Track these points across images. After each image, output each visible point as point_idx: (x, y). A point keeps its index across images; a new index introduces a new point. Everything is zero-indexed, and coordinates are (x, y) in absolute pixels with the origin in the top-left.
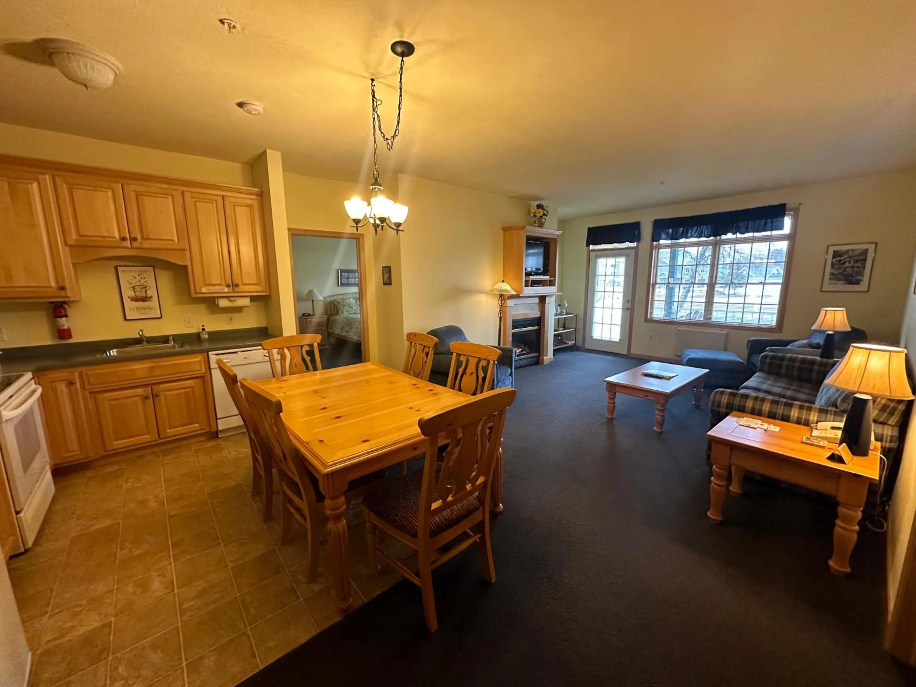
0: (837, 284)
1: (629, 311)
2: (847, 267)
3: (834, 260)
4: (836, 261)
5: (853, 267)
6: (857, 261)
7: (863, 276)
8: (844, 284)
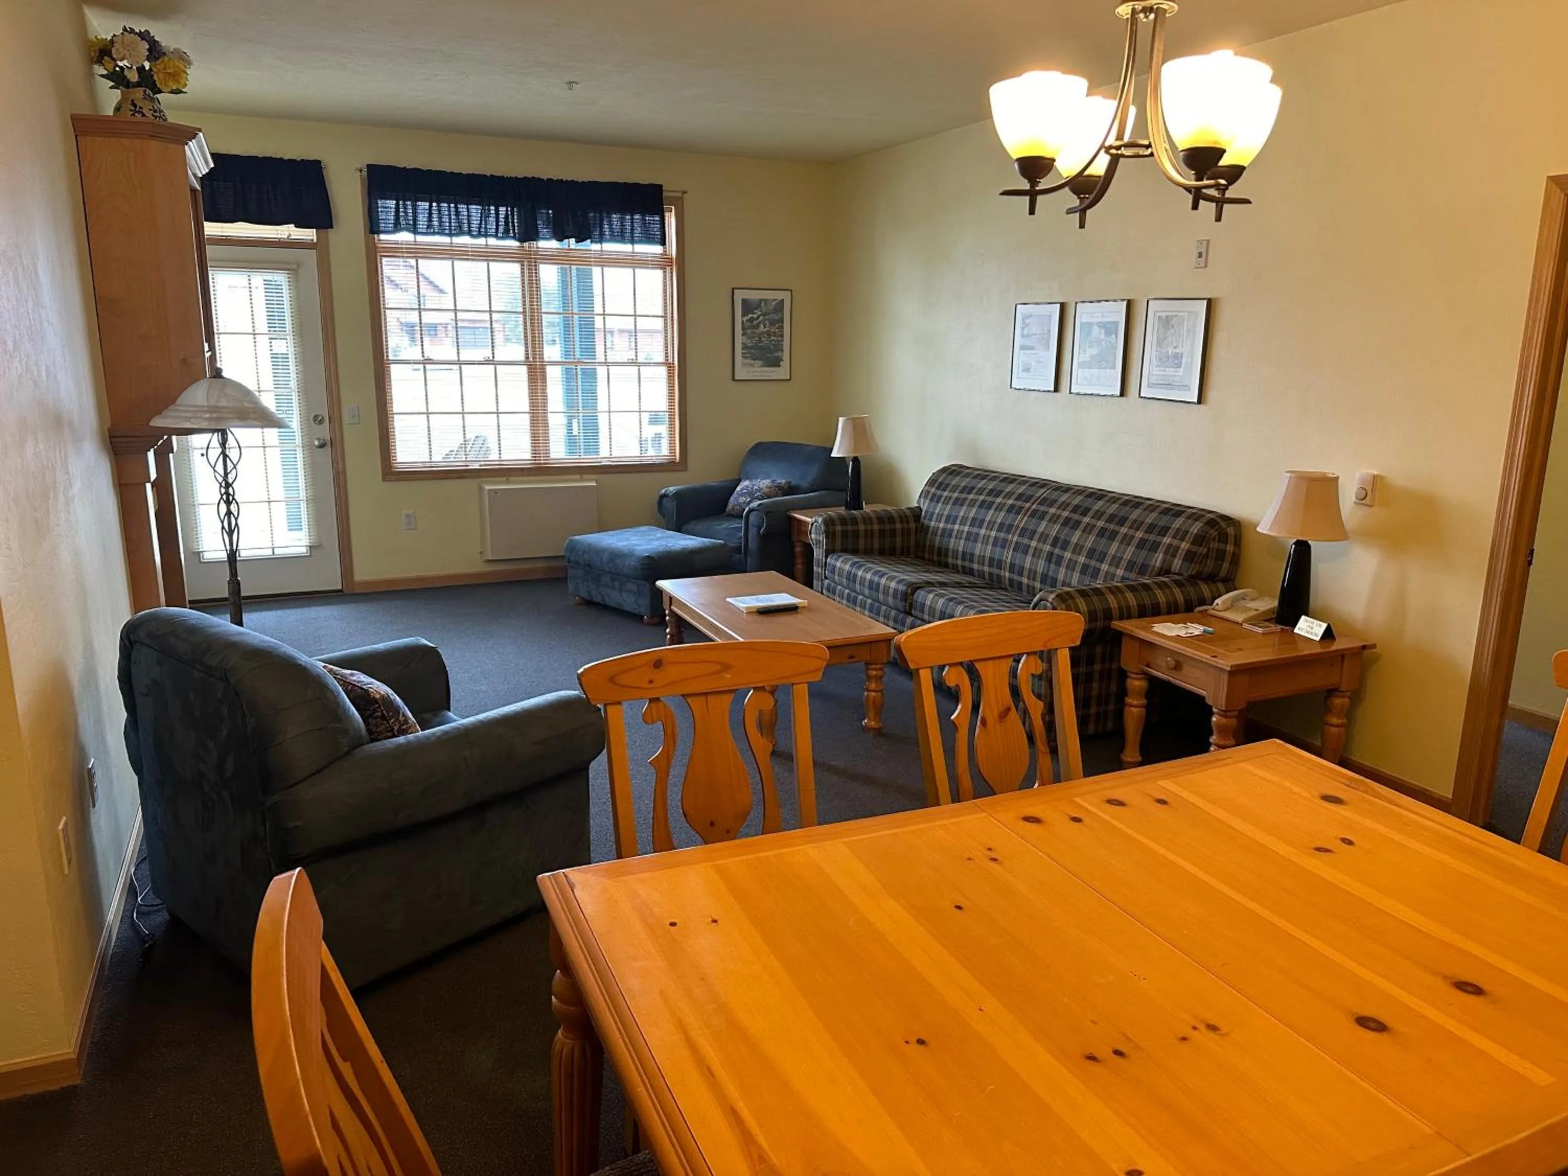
0: (752, 365)
1: (328, 449)
2: (763, 333)
3: (745, 319)
4: (747, 320)
5: (769, 334)
6: (772, 324)
7: (782, 351)
8: (762, 366)
